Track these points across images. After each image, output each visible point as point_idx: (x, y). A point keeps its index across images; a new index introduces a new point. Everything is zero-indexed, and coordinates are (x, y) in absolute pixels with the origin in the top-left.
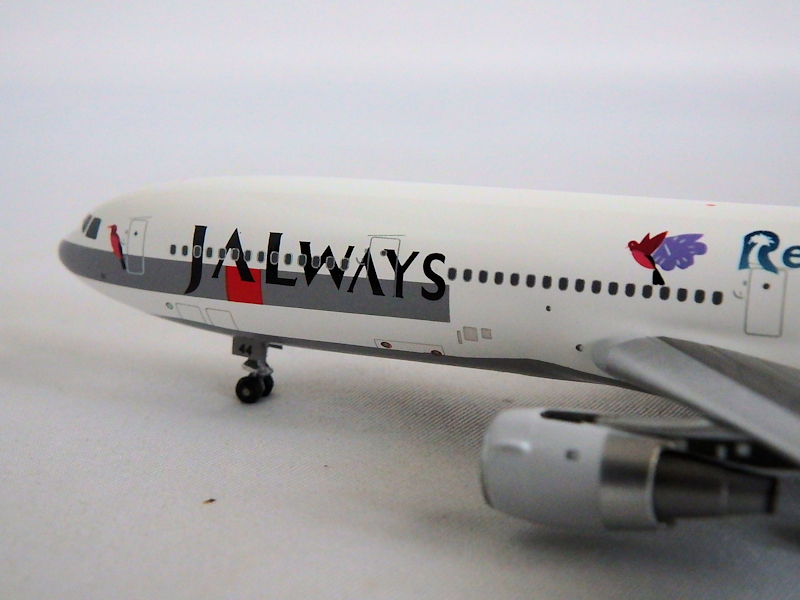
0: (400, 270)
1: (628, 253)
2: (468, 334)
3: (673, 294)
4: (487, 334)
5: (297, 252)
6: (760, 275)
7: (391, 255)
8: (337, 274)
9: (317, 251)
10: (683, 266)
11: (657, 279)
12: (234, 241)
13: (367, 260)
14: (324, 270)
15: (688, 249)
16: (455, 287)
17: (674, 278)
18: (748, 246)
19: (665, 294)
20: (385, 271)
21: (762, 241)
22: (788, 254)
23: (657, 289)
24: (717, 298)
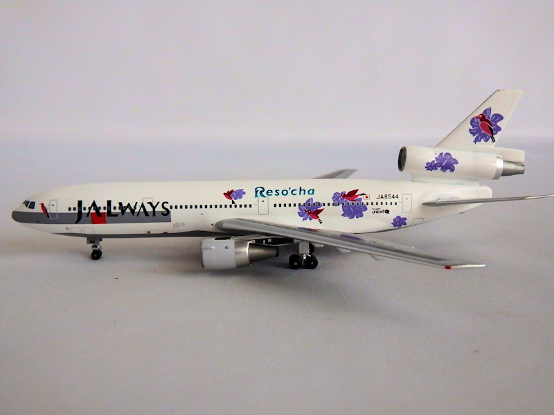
0: (154, 208)
1: (224, 196)
2: (177, 225)
3: (238, 206)
4: (183, 224)
5: (118, 206)
6: (262, 198)
7: (151, 204)
8: (133, 211)
9: (125, 205)
10: (240, 198)
11: (233, 202)
12: (94, 204)
13: (143, 206)
14: (128, 210)
15: (240, 193)
16: (173, 211)
17: (238, 202)
18: (256, 192)
19: (236, 206)
20: (149, 209)
21: (260, 189)
22: (267, 192)
23: (233, 205)
24: (250, 206)
